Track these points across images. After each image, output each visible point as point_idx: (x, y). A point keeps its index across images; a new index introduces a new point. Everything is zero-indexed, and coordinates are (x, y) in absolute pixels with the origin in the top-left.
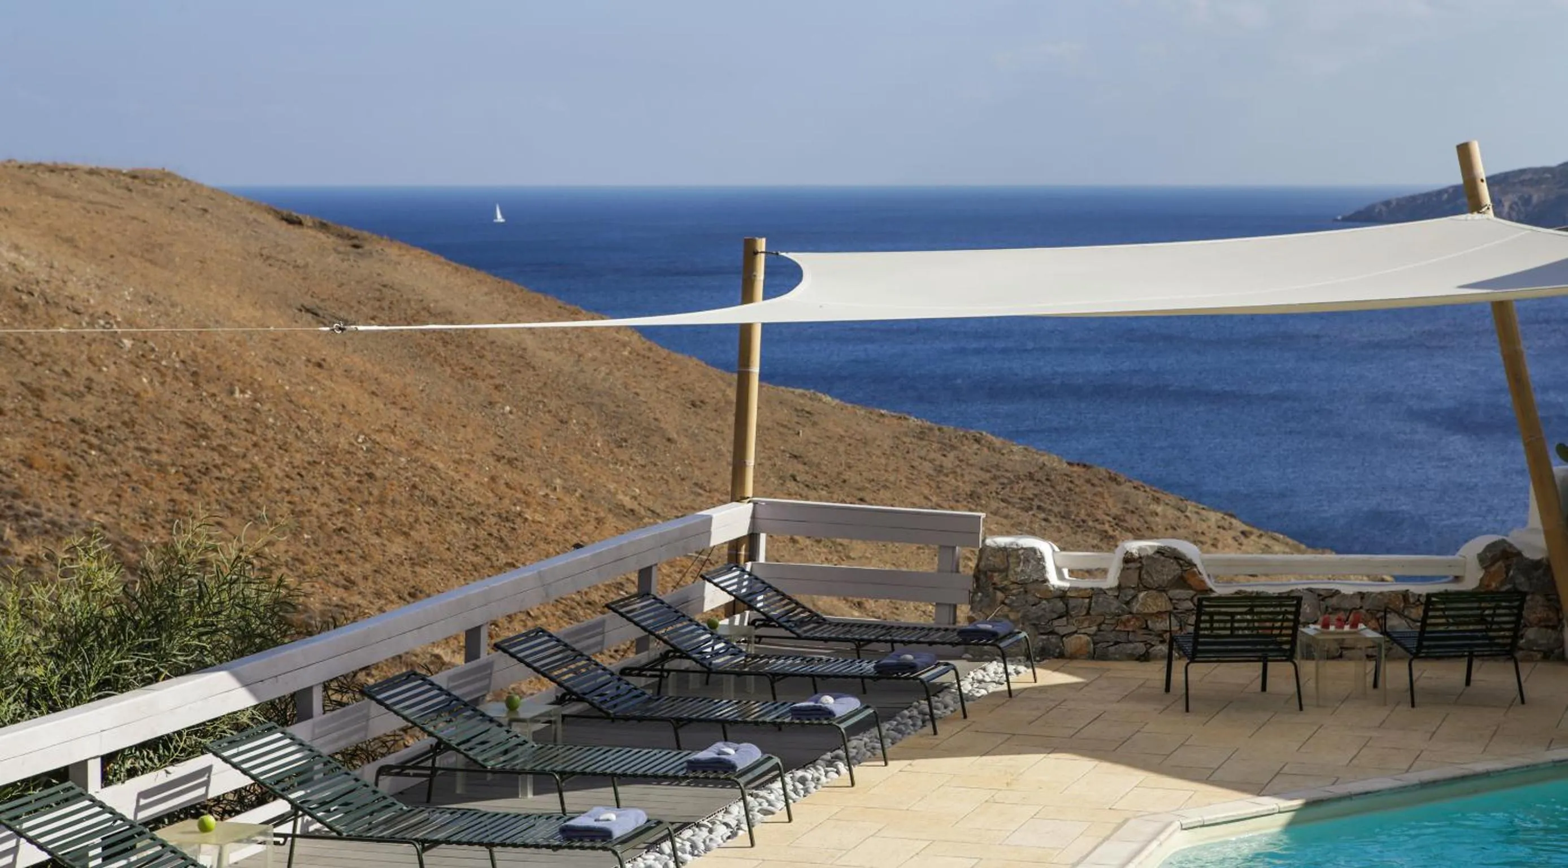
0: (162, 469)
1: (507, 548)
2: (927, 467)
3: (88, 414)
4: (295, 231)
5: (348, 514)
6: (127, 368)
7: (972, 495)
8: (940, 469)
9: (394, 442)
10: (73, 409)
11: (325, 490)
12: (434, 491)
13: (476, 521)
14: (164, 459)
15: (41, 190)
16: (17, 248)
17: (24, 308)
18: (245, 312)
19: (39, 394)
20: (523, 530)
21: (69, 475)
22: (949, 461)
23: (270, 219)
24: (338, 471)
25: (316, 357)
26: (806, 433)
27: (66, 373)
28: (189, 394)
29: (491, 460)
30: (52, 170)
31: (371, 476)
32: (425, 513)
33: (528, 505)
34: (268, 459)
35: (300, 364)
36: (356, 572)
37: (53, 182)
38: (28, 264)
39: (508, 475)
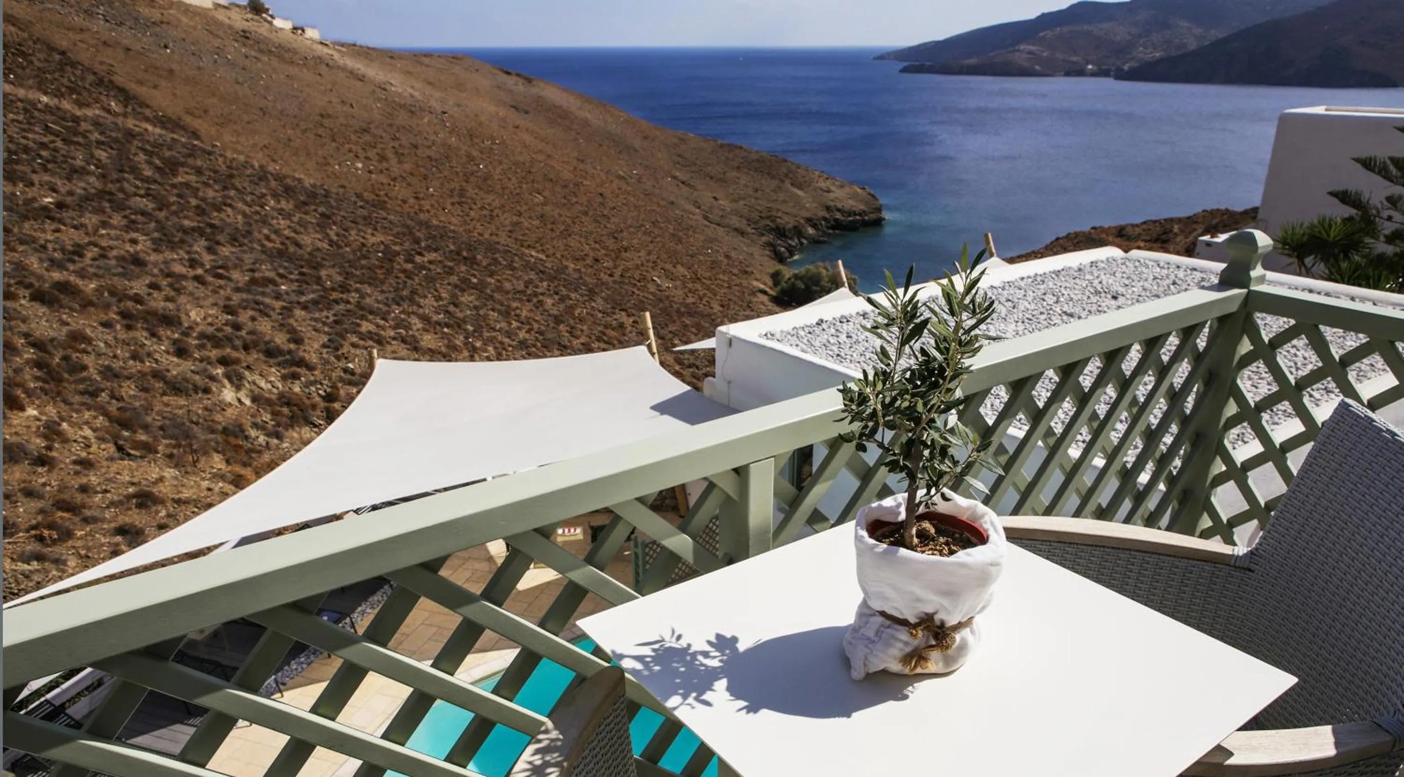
0: (457, 173)
1: (576, 196)
2: (723, 158)
3: (432, 154)
4: (510, 77)
5: (521, 187)
6: (447, 135)
7: (738, 168)
8: (727, 158)
9: (540, 157)
10: (429, 152)
11: (514, 179)
12: (552, 176)
13: (566, 186)
14: (458, 170)
15: (422, 64)
16: (413, 87)
17: (412, 112)
18: (492, 108)
19: (416, 147)
20: (582, 188)
21: (425, 178)
22: (731, 156)
23: (500, 73)
24: (519, 170)
25: (516, 124)
26: (683, 147)
27: (425, 138)
28: (469, 143)
29: (575, 161)
30: (425, 56)
31: (530, 172)
32: (548, 185)
33: (585, 178)
34: (494, 168)
35: (510, 127)
36: (522, 210)
37: (426, 61)
38: (416, 94)
39: (581, 166)
